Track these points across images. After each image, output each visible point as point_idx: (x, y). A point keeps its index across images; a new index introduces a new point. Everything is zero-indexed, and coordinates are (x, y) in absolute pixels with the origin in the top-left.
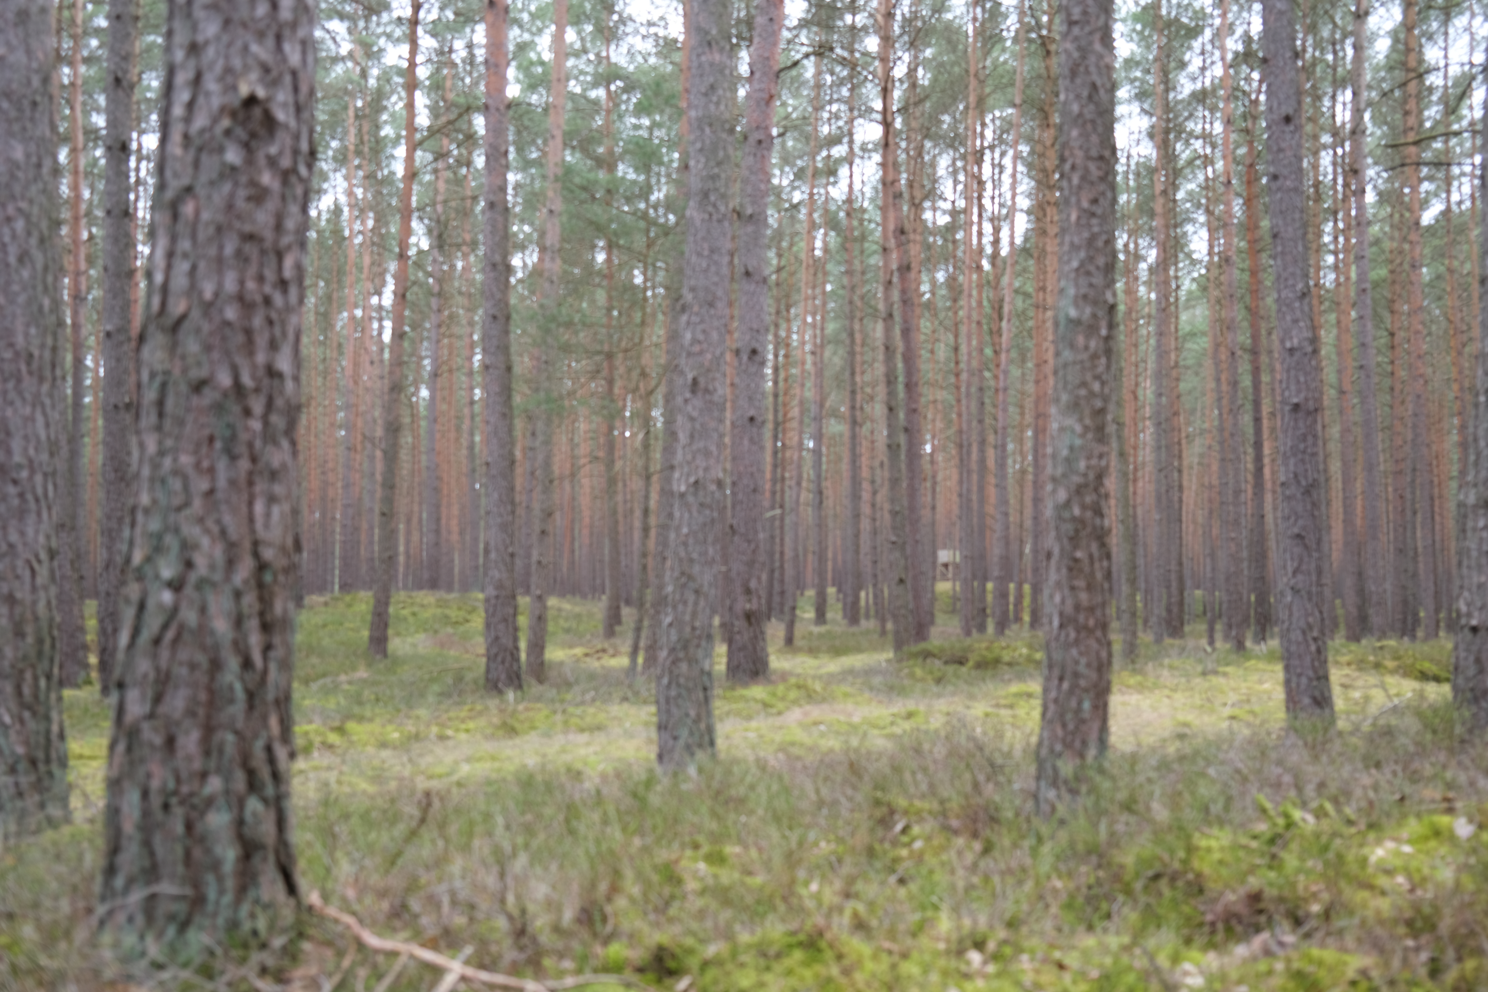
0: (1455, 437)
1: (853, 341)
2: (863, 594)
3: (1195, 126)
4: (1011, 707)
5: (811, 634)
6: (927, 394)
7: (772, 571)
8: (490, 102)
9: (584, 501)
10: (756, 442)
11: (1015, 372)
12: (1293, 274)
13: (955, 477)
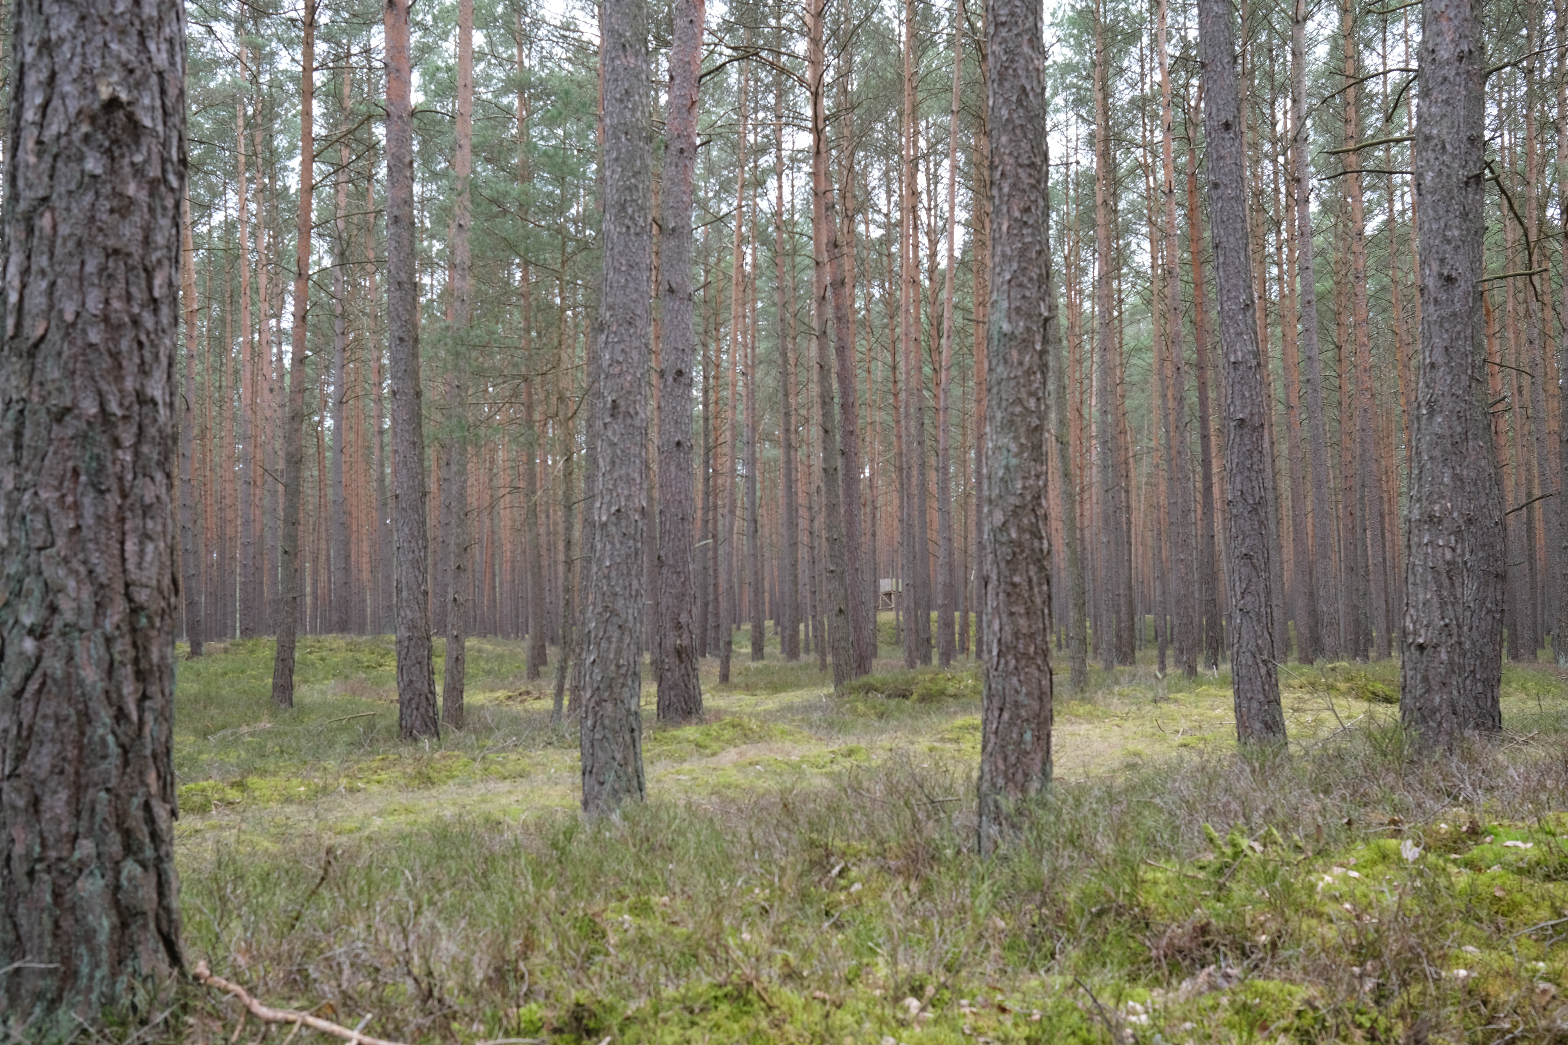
0: (1403, 452)
1: (786, 361)
2: (802, 627)
3: (1135, 134)
4: (957, 741)
5: (747, 669)
6: (864, 415)
7: (706, 604)
8: (392, 109)
9: (505, 534)
10: (685, 469)
11: (957, 391)
12: (1235, 285)
13: (896, 502)
